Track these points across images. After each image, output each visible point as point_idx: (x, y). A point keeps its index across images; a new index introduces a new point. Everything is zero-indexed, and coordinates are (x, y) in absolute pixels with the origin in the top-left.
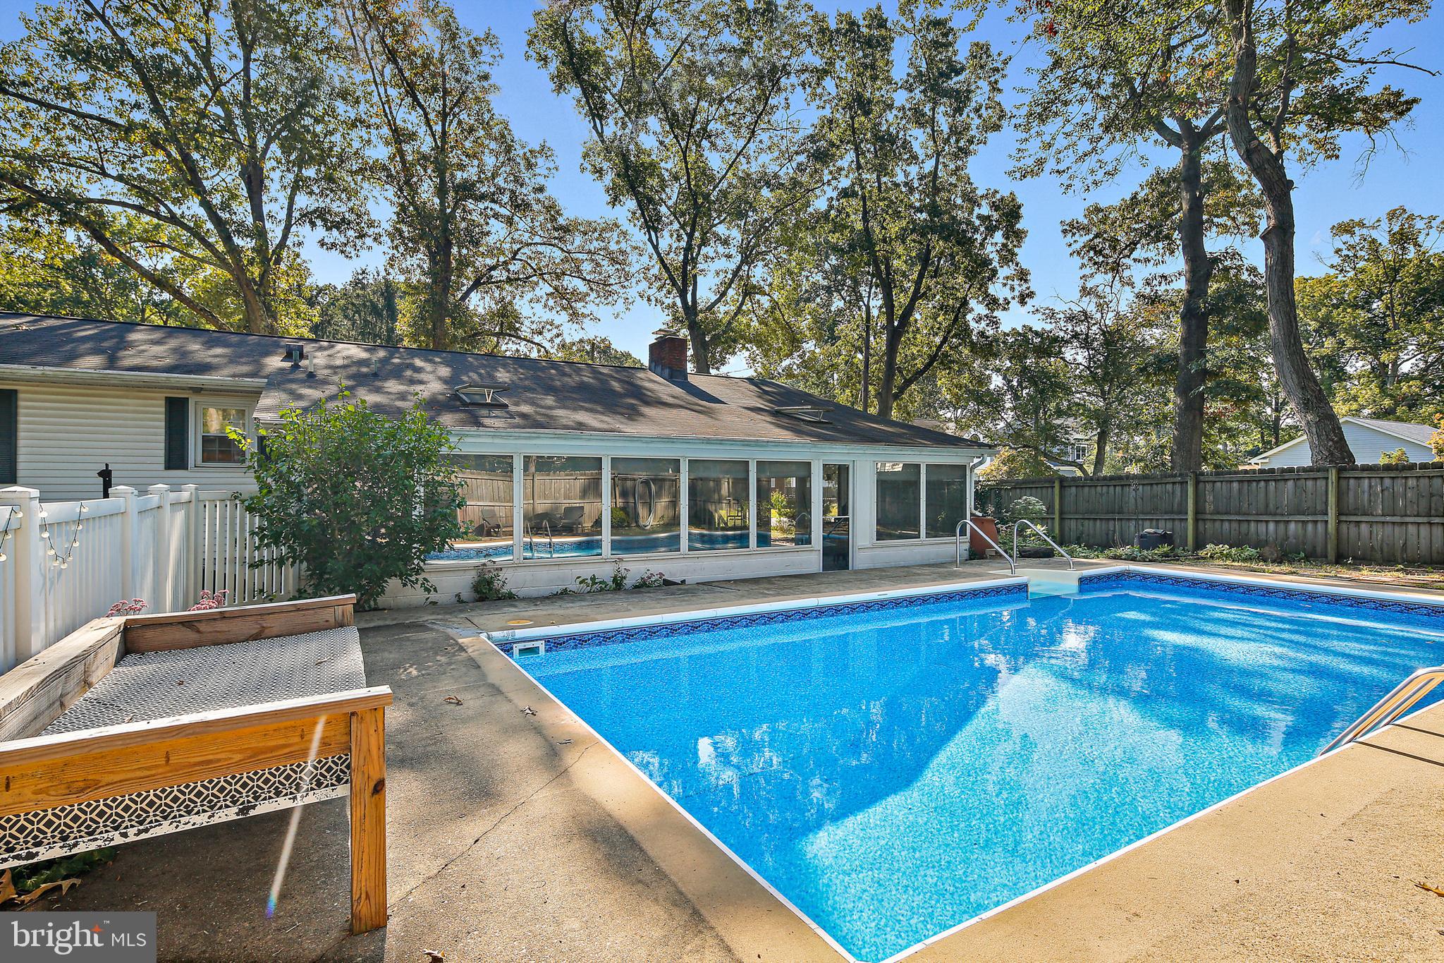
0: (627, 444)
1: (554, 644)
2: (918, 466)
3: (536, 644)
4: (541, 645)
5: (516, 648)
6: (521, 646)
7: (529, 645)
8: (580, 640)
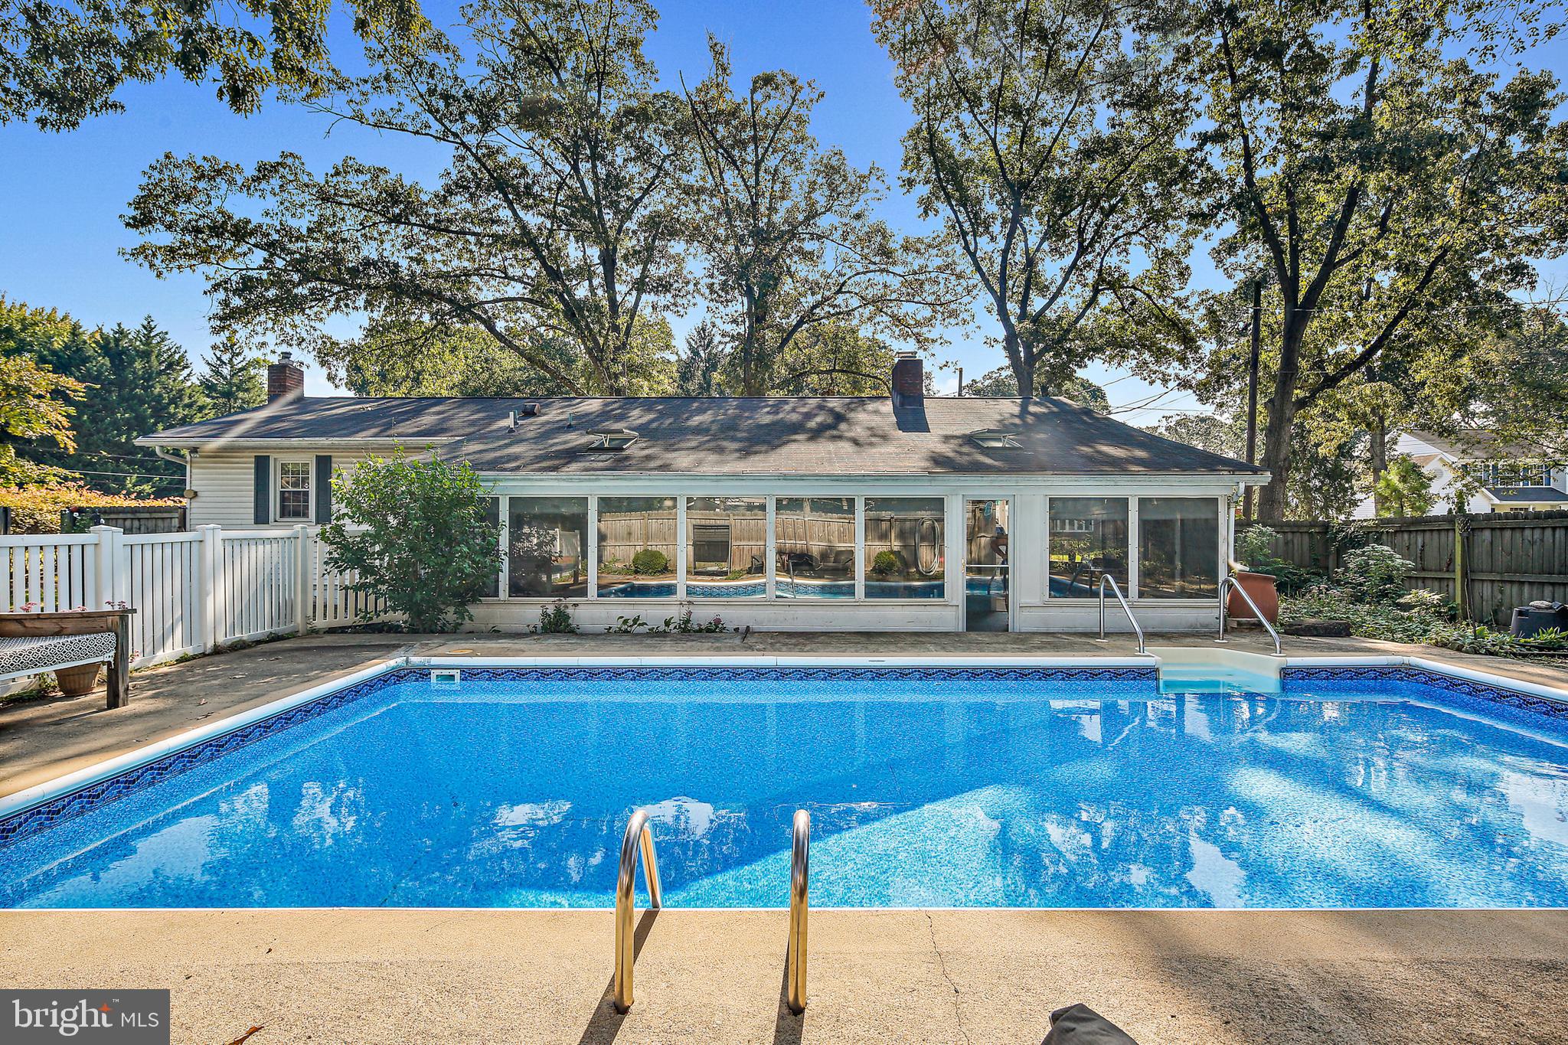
0: (693, 483)
1: (469, 674)
2: (1124, 502)
3: (452, 672)
4: (457, 673)
5: (434, 673)
6: (438, 672)
7: (446, 672)
8: (494, 674)
